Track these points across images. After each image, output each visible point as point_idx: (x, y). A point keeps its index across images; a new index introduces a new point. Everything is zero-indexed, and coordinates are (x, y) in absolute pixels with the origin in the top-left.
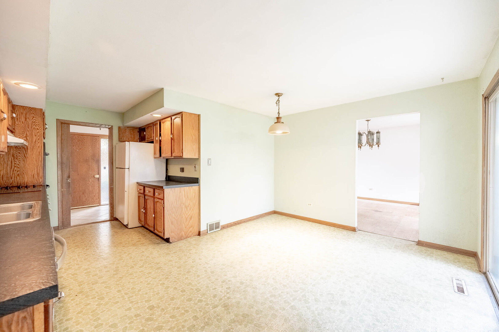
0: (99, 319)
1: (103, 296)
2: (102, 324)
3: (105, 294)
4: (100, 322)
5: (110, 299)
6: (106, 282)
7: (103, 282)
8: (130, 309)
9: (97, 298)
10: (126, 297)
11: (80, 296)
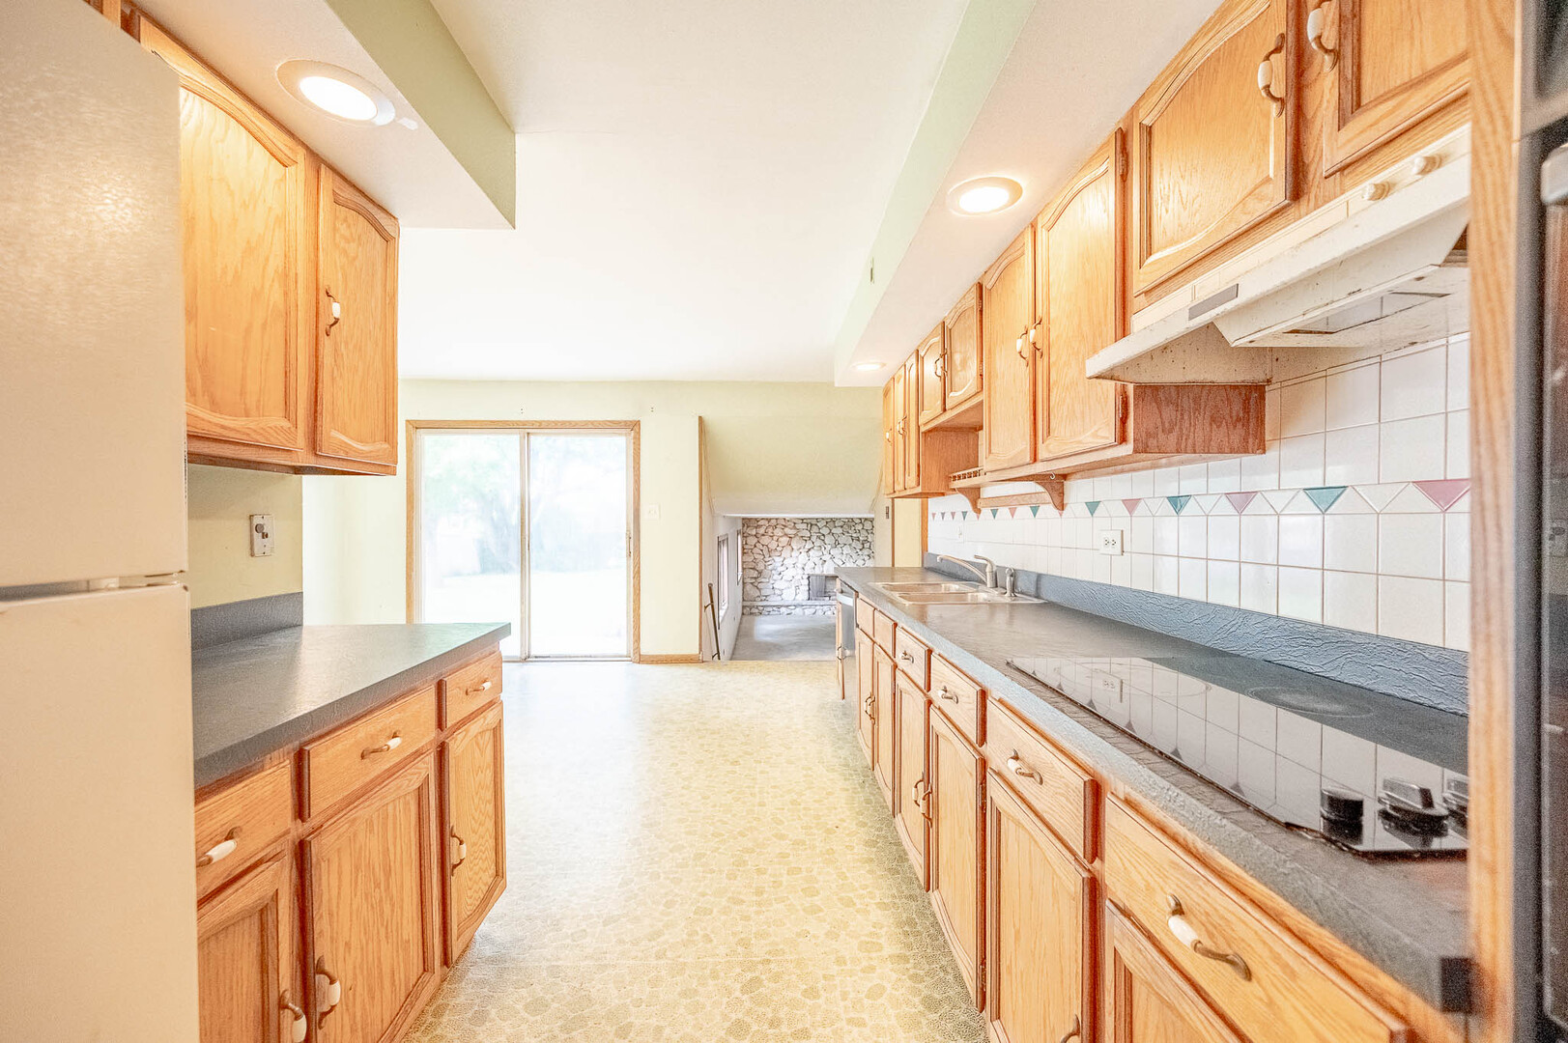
0: (805, 776)
1: (791, 807)
2: (803, 768)
3: (786, 808)
4: (805, 772)
5: (782, 796)
6: (776, 836)
7: (782, 837)
8: (762, 772)
9: (802, 806)
10: (757, 790)
11: (830, 823)
